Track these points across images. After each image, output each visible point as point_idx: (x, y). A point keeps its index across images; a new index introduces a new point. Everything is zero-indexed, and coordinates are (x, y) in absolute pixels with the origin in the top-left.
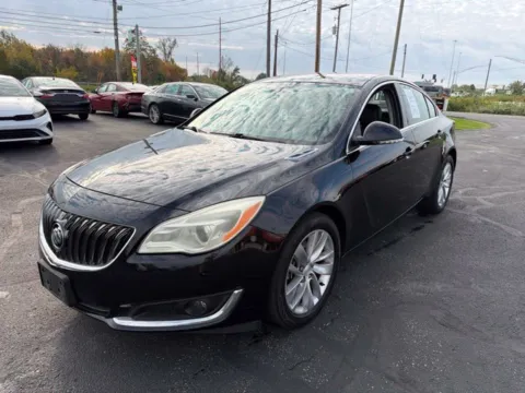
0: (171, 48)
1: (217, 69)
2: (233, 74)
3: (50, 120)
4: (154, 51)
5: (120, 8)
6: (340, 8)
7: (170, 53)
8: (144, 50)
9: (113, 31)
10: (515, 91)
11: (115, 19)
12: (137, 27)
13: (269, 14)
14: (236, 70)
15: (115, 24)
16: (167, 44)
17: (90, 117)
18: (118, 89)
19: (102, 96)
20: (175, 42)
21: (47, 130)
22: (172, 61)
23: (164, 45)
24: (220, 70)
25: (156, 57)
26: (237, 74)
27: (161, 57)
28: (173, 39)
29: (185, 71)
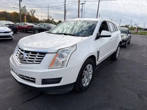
1: (47, 19)
2: (52, 21)
3: (13, 33)
4: (29, 13)
5: (21, 1)
6: (83, 4)
7: (33, 14)
9: (19, 7)
11: (20, 4)
12: (25, 6)
13: (65, 5)
14: (53, 19)
15: (20, 5)
17: (17, 32)
18: (25, 24)
19: (20, 26)
20: (35, 11)
21: (12, 36)
22: (34, 16)
23: (32, 12)
24: (48, 19)
25: (29, 15)
26: (53, 21)
27: (31, 15)
28: (34, 10)
29: (38, 19)
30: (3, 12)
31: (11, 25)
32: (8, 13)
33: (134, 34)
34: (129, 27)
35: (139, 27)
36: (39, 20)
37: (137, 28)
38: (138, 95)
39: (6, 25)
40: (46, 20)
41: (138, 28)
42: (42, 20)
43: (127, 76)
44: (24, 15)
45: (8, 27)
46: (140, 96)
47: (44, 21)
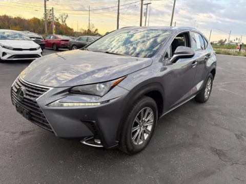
0: (65, 18)
3: (41, 51)
6: (147, 4)
7: (65, 21)
10: (221, 44)
13: (119, 6)
14: (96, 30)
15: (45, 7)
16: (64, 16)
18: (56, 38)
21: (41, 55)
22: (66, 24)
23: (62, 17)
24: (89, 30)
25: (58, 23)
26: (96, 32)
27: (61, 23)
28: (66, 15)
29: (72, 30)
31: (36, 39)
33: (234, 55)
34: (226, 42)
35: (243, 43)
36: (74, 31)
37: (239, 45)
38: (236, 135)
40: (86, 31)
41: (241, 45)
42: (79, 31)
43: (220, 113)
45: (34, 41)
46: (238, 137)
47: (82, 32)
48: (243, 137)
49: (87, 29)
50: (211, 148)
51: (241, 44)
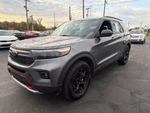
0: (41, 21)
4: (36, 22)
5: (28, 11)
6: (88, 9)
8: (33, 22)
9: (26, 17)
11: (27, 14)
12: (32, 15)
13: (70, 11)
15: (27, 15)
16: (40, 20)
18: (31, 33)
20: (42, 19)
22: (41, 24)
24: (55, 27)
25: (36, 24)
27: (38, 23)
29: (45, 27)
30: (12, 23)
31: (18, 34)
32: (17, 23)
34: (140, 29)
37: (147, 30)
39: (13, 34)
42: (49, 28)
44: (32, 24)
45: (15, 36)
46: (132, 94)
47: (51, 28)
48: (135, 94)
49: (54, 26)
50: (110, 103)
51: (149, 29)
